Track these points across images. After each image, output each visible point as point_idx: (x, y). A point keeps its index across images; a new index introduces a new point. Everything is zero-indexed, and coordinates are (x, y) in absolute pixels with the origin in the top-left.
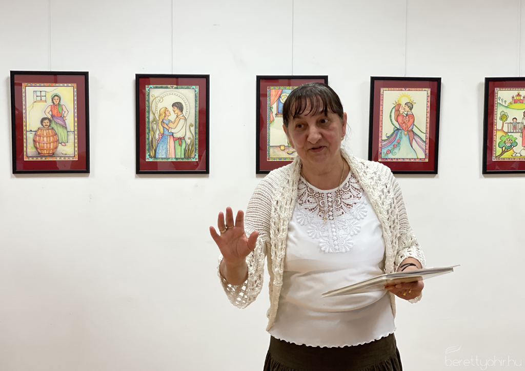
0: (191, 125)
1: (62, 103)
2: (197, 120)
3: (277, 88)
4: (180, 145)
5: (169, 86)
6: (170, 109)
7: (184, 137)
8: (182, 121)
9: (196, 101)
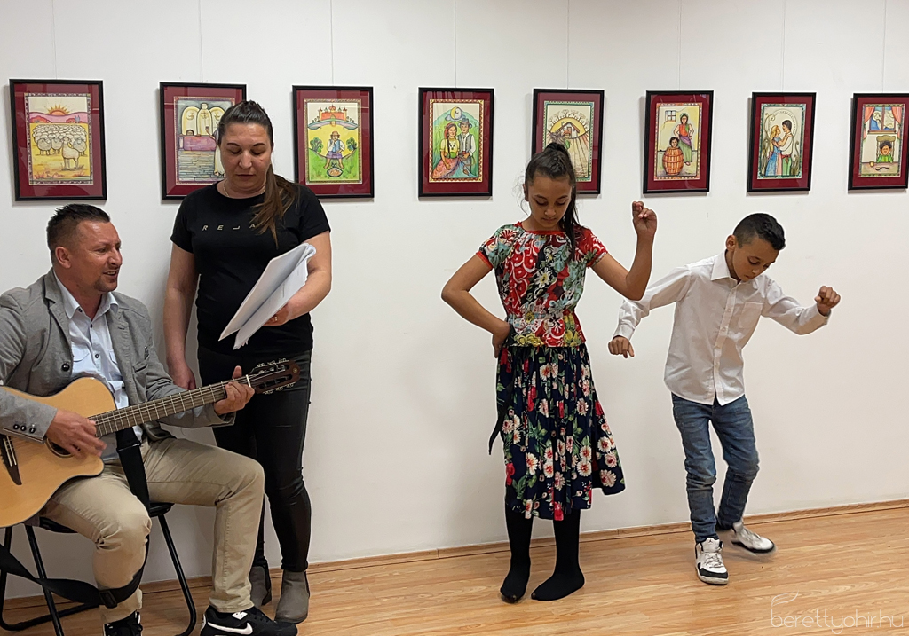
2: (803, 139)
4: (787, 163)
5: (781, 105)
7: (790, 155)
8: (790, 139)
9: (803, 119)
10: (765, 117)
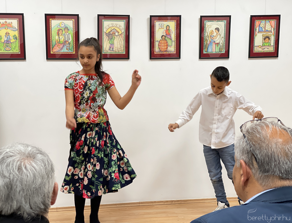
0: (222, 38)
1: (170, 29)
2: (225, 35)
3: (259, 20)
4: (218, 46)
5: (214, 21)
6: (214, 30)
7: (219, 43)
8: (219, 36)
9: (225, 27)
10: (206, 26)
